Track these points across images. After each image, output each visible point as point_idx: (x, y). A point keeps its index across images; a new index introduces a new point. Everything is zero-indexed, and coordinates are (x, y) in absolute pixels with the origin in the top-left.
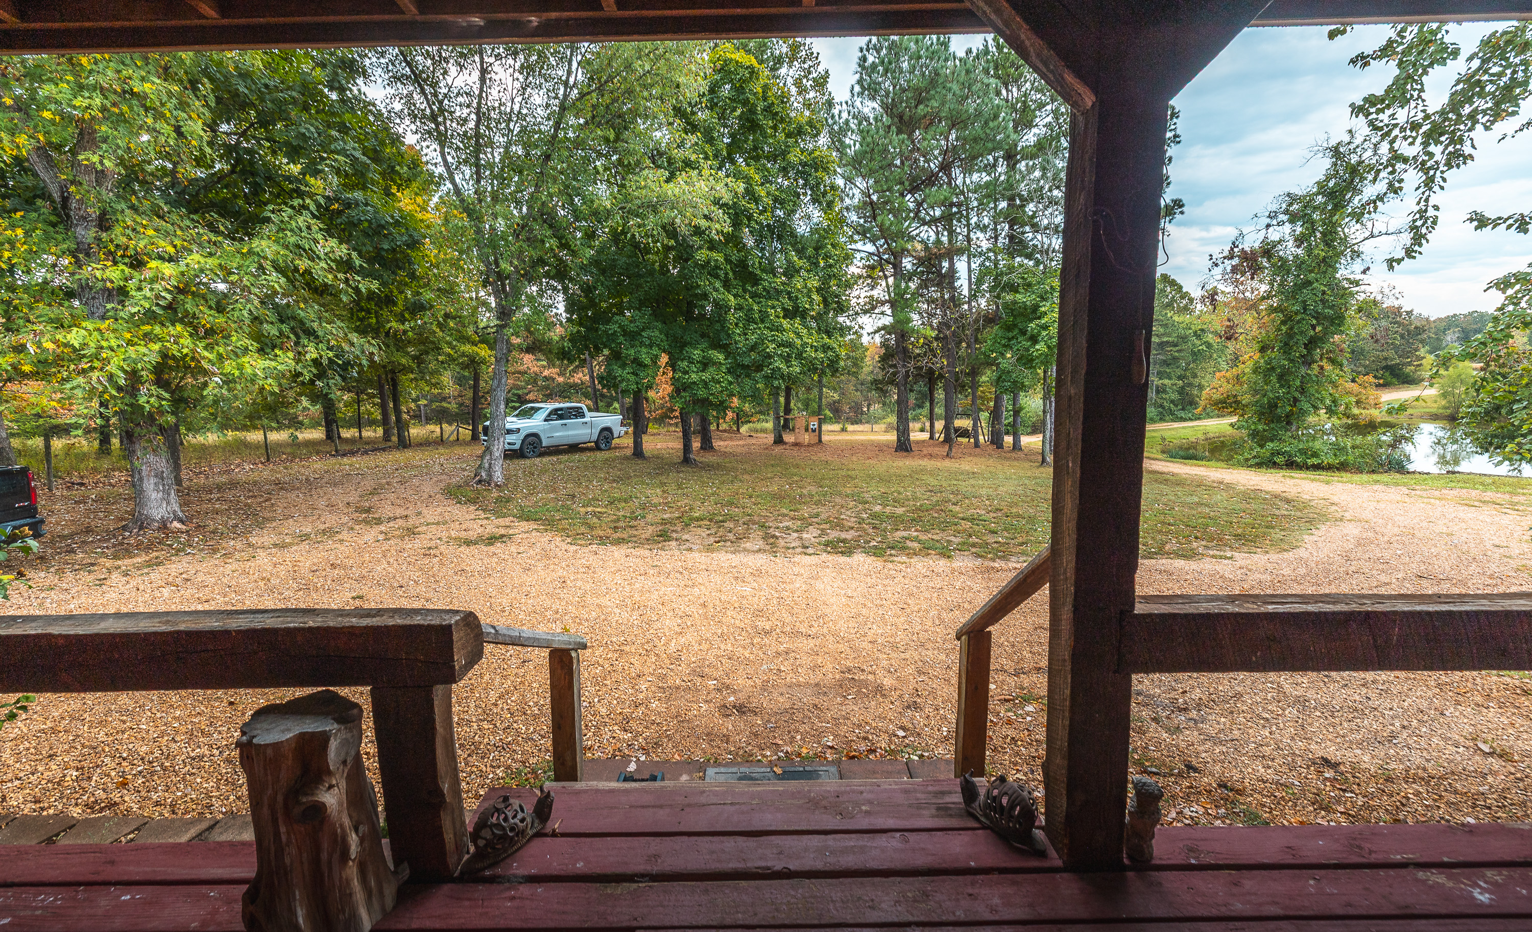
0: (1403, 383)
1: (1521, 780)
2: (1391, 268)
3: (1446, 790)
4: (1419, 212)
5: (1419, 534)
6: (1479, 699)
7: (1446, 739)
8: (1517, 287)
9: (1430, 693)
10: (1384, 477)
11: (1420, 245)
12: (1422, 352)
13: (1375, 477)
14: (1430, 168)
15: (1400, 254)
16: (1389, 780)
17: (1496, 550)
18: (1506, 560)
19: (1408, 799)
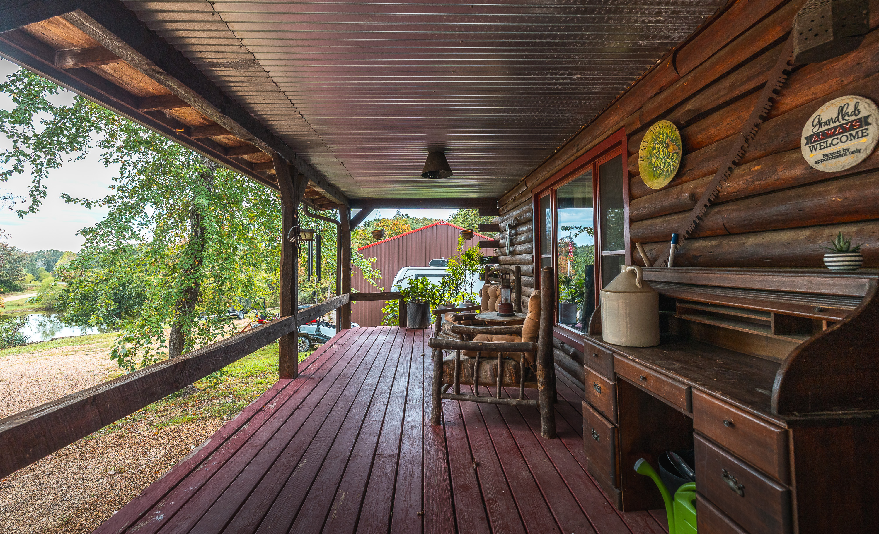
0: (14, 291)
1: (131, 477)
2: (21, 216)
3: (100, 506)
4: (35, 186)
5: (44, 378)
6: (102, 451)
7: (92, 480)
8: (91, 235)
9: (77, 461)
10: (13, 350)
11: (37, 205)
12: (24, 272)
13: (6, 351)
14: (39, 164)
15: (26, 209)
16: (68, 522)
17: (88, 374)
18: (94, 377)
19: (82, 525)
